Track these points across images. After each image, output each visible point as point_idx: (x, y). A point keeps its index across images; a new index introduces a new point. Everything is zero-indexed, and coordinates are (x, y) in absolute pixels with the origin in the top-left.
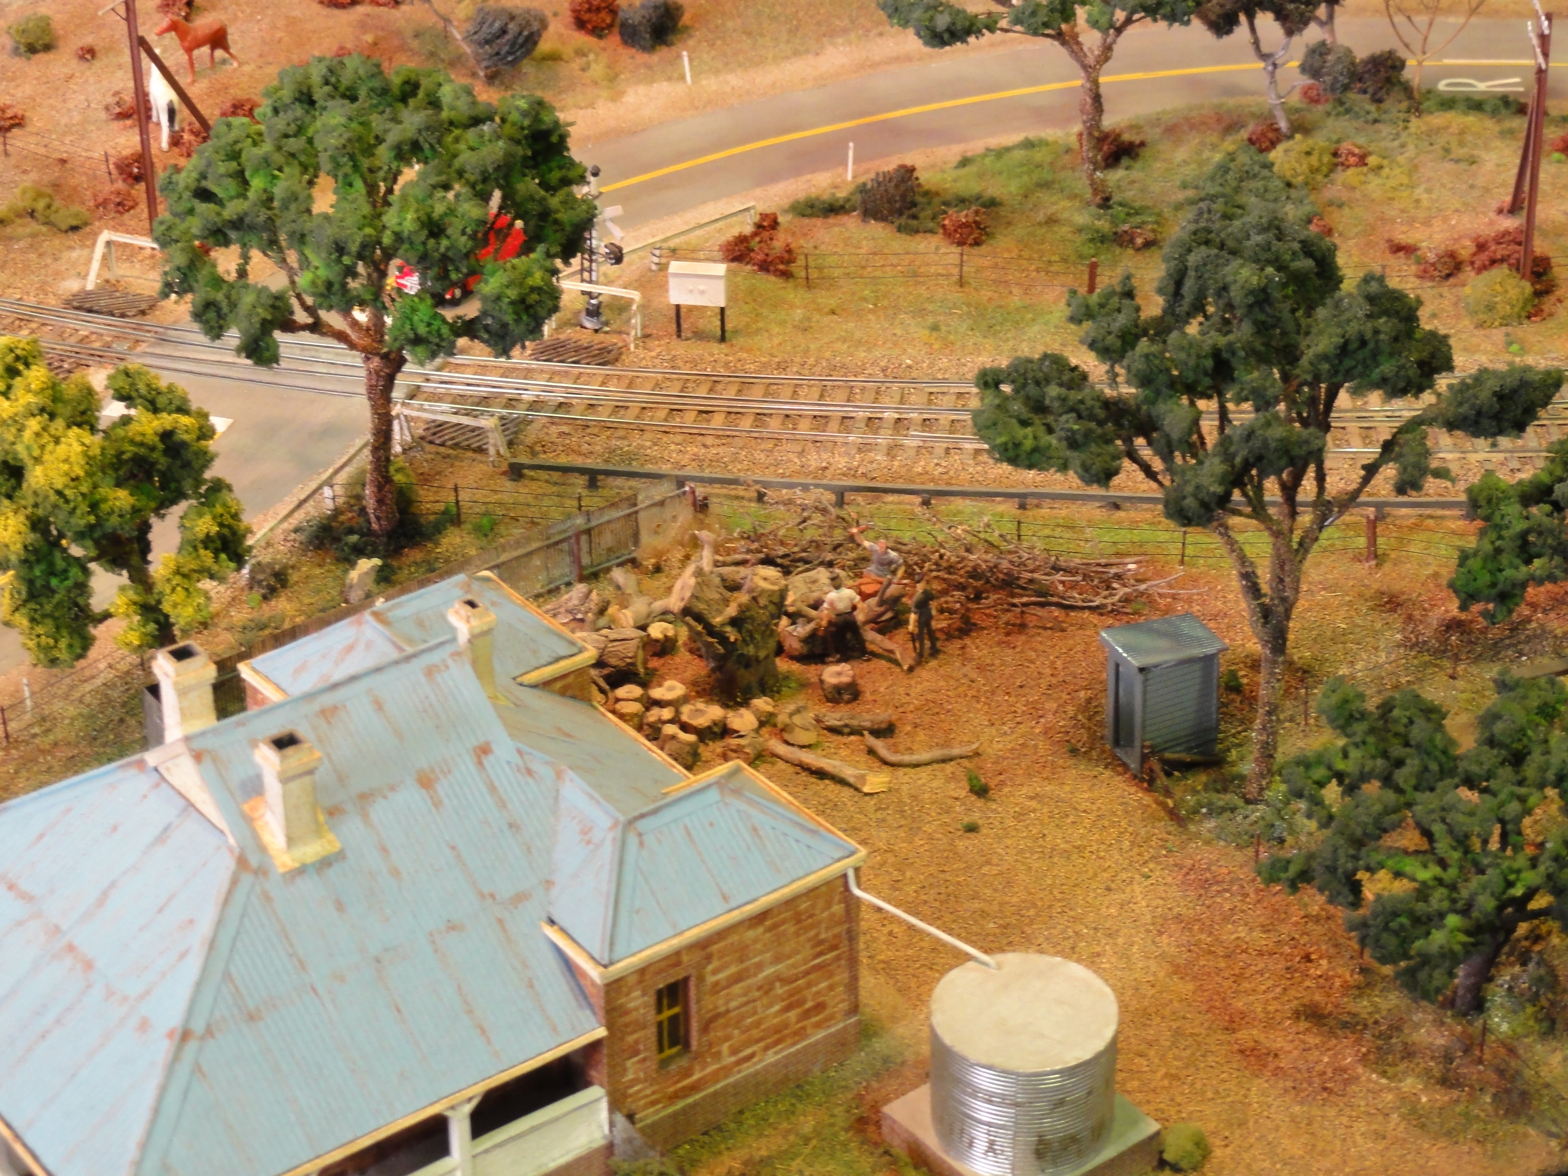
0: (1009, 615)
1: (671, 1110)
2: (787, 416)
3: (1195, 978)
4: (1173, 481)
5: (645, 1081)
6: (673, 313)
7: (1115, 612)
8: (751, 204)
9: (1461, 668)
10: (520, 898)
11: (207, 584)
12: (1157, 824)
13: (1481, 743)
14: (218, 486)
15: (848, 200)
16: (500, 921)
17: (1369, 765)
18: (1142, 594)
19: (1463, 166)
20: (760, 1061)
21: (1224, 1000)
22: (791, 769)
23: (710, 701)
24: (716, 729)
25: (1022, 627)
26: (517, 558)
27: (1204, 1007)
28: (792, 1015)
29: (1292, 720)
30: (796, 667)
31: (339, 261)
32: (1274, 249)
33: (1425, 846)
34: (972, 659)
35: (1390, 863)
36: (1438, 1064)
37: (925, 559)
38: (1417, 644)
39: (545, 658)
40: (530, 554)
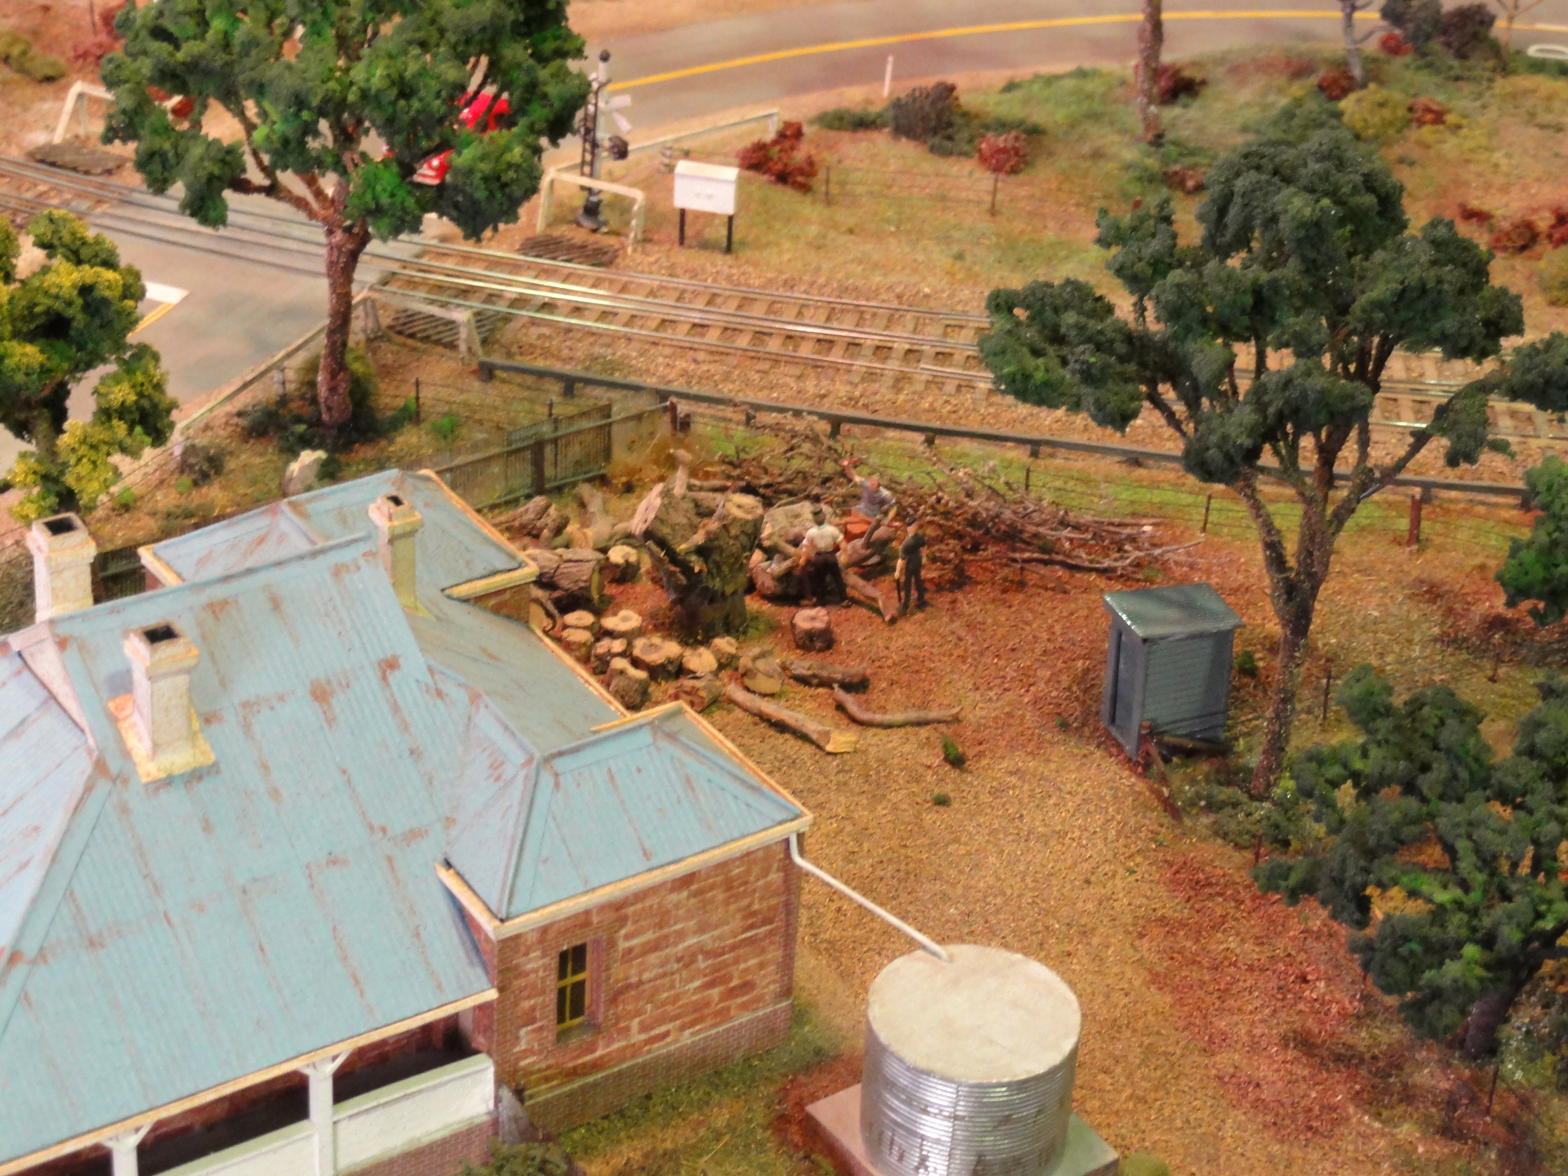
0: (1006, 570)
1: (567, 1088)
2: (789, 337)
3: (1175, 989)
4: (1196, 430)
5: (540, 1052)
6: (677, 219)
7: (1124, 578)
8: (775, 110)
9: (1502, 671)
10: (414, 835)
11: (117, 458)
12: (1148, 814)
13: (1519, 753)
14: (143, 352)
15: (880, 115)
16: (390, 859)
17: (1390, 766)
18: (1156, 559)
19: (1549, 133)
20: (675, 1041)
21: (1205, 1017)
22: (749, 719)
23: (668, 636)
24: (670, 668)
25: (1021, 585)
26: (473, 463)
27: (1181, 1024)
28: (715, 993)
29: (1309, 711)
30: (767, 607)
31: (297, 115)
32: (1332, 179)
33: (1447, 865)
34: (960, 615)
35: (1405, 879)
36: (1439, 1111)
37: (921, 500)
38: (1455, 641)
39: (480, 570)
40: (488, 460)
